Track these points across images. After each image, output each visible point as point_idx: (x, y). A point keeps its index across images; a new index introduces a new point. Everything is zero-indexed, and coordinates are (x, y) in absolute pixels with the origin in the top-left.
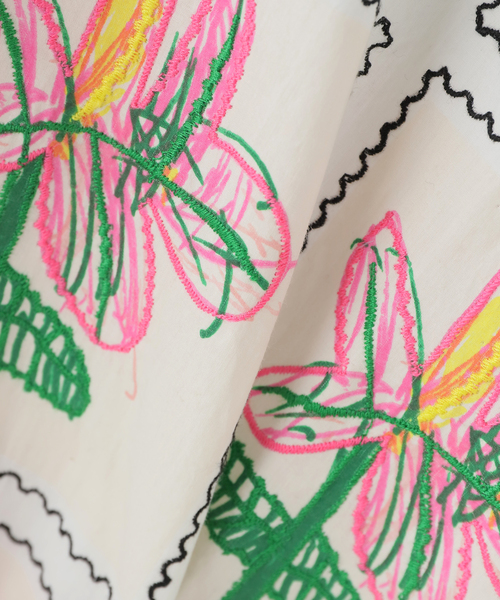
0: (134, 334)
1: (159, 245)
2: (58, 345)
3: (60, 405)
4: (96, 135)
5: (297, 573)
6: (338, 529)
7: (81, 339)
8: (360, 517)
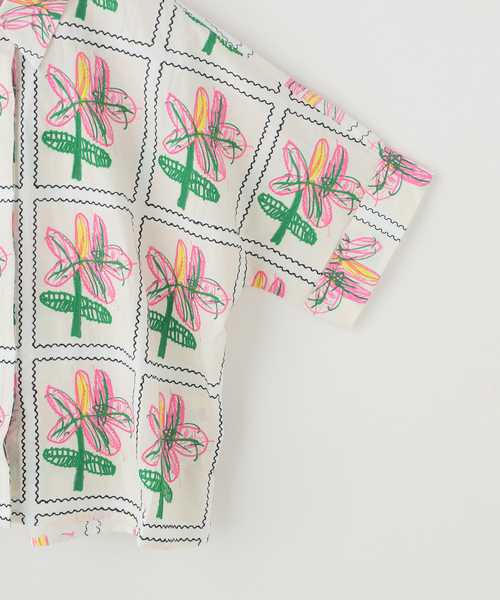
0: (113, 296)
1: (109, 275)
2: (100, 309)
3: (106, 323)
4: (87, 261)
5: (172, 329)
6: (175, 315)
7: (104, 305)
8: (177, 310)
